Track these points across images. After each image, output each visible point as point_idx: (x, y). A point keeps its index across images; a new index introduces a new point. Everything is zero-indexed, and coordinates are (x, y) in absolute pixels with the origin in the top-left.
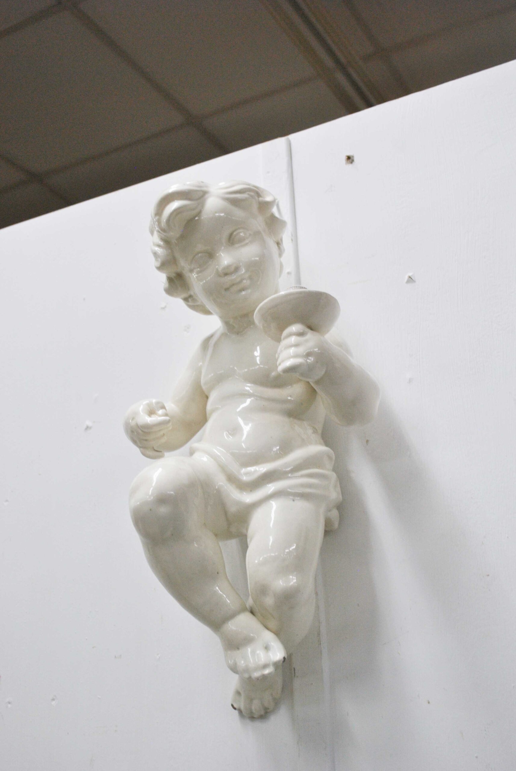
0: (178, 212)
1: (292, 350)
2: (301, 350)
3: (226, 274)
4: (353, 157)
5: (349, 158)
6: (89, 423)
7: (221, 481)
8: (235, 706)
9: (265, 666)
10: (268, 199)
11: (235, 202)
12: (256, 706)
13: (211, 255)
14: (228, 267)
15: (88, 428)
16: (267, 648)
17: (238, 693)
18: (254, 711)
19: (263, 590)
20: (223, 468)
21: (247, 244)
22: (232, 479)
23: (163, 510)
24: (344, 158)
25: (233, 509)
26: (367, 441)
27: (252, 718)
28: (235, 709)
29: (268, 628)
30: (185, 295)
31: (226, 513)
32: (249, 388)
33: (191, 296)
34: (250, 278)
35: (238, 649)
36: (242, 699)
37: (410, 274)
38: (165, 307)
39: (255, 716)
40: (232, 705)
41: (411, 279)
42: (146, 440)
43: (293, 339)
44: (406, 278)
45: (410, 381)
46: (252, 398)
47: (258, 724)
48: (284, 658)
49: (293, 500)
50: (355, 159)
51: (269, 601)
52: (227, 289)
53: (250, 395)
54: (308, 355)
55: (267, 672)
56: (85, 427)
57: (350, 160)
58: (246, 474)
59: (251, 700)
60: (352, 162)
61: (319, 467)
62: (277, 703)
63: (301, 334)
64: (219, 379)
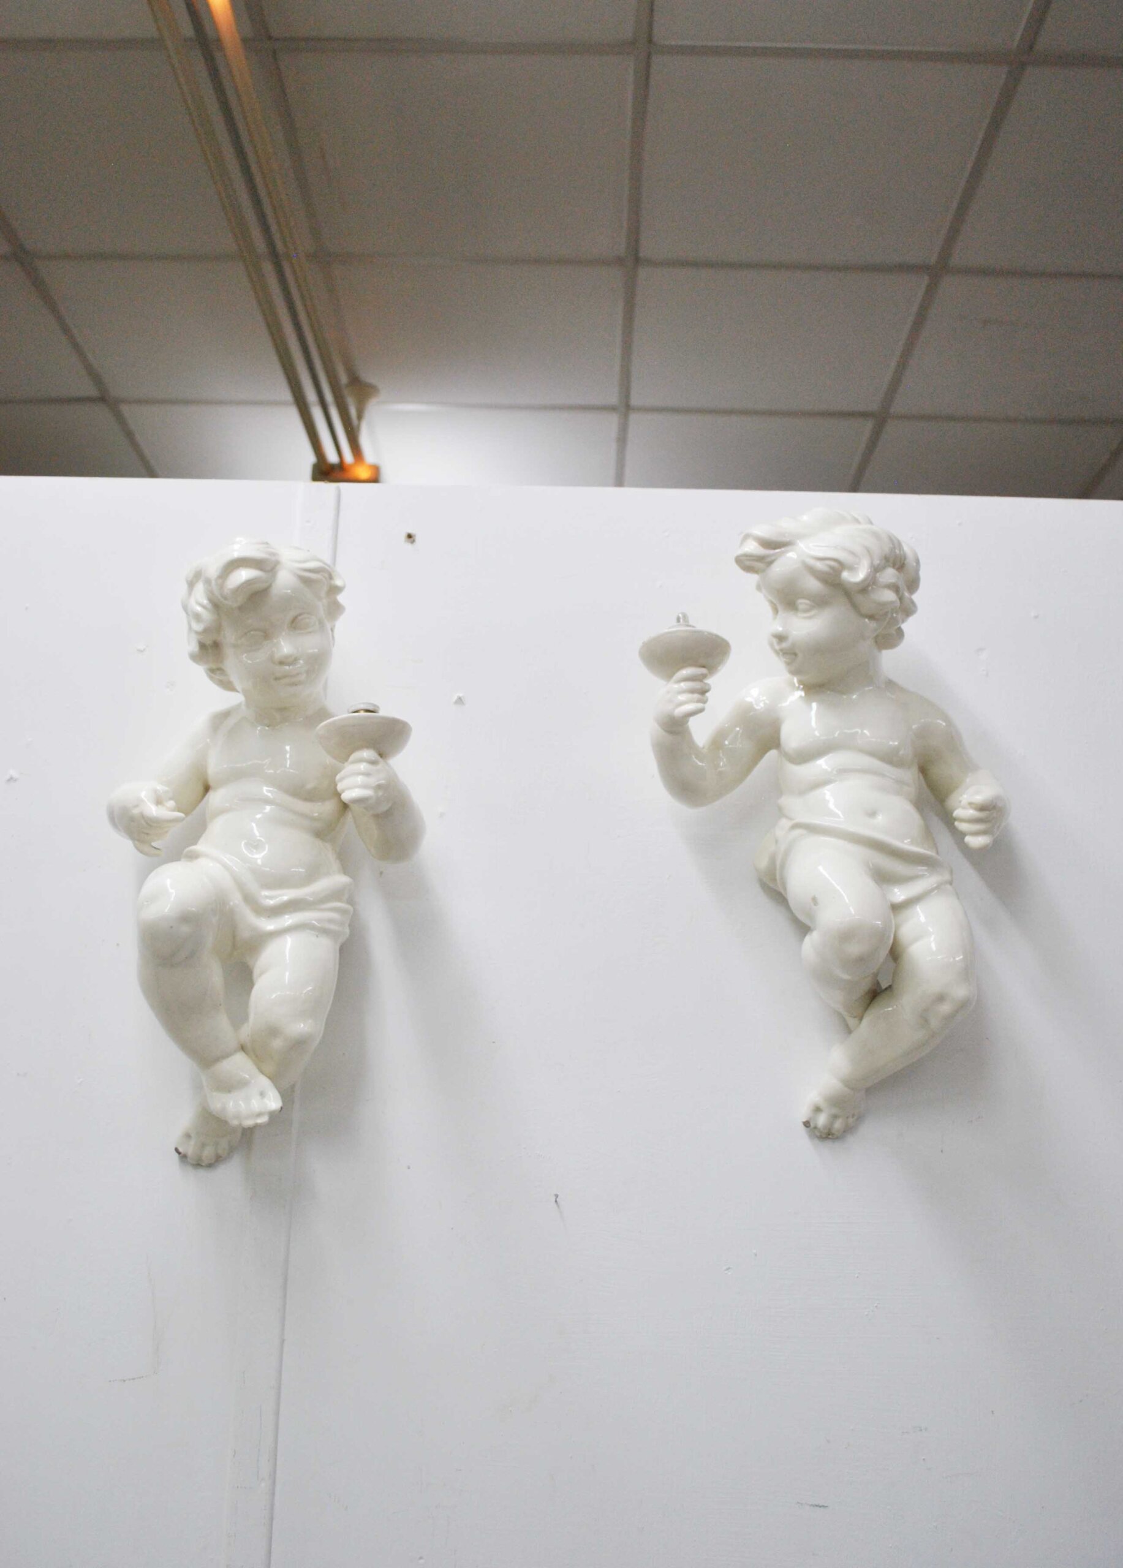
0: (249, 583)
1: (360, 779)
2: (373, 781)
3: (281, 663)
4: (415, 536)
5: (410, 536)
6: (13, 773)
7: (236, 899)
8: (181, 1150)
9: (259, 1115)
10: (338, 582)
11: (306, 581)
12: (208, 1153)
13: (267, 635)
14: (287, 657)
15: (11, 779)
16: (262, 1094)
17: (188, 1136)
18: (203, 1158)
19: (273, 1031)
20: (241, 886)
21: (310, 632)
22: (250, 900)
23: (185, 929)
24: (403, 536)
25: (244, 934)
26: (381, 873)
27: (198, 1165)
28: (179, 1153)
29: (262, 1072)
30: (214, 667)
31: (234, 937)
32: (266, 791)
33: (219, 669)
34: (308, 672)
35: (230, 1091)
36: (192, 1143)
37: (461, 695)
38: (144, 650)
39: (203, 1164)
40: (177, 1150)
41: (460, 701)
42: (147, 834)
43: (363, 766)
44: (455, 698)
45: (442, 815)
46: (273, 807)
47: (202, 1172)
48: (282, 1108)
49: (317, 936)
50: (418, 539)
51: (277, 1044)
52: (276, 679)
53: (267, 801)
54: (379, 787)
55: (260, 1121)
56: (8, 777)
57: (412, 539)
58: (267, 897)
59: (203, 1145)
60: (413, 542)
61: (340, 900)
62: (232, 1150)
63: (373, 763)
64: (236, 775)
